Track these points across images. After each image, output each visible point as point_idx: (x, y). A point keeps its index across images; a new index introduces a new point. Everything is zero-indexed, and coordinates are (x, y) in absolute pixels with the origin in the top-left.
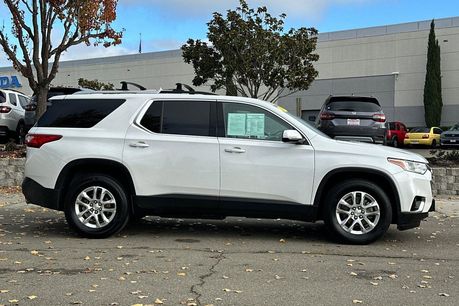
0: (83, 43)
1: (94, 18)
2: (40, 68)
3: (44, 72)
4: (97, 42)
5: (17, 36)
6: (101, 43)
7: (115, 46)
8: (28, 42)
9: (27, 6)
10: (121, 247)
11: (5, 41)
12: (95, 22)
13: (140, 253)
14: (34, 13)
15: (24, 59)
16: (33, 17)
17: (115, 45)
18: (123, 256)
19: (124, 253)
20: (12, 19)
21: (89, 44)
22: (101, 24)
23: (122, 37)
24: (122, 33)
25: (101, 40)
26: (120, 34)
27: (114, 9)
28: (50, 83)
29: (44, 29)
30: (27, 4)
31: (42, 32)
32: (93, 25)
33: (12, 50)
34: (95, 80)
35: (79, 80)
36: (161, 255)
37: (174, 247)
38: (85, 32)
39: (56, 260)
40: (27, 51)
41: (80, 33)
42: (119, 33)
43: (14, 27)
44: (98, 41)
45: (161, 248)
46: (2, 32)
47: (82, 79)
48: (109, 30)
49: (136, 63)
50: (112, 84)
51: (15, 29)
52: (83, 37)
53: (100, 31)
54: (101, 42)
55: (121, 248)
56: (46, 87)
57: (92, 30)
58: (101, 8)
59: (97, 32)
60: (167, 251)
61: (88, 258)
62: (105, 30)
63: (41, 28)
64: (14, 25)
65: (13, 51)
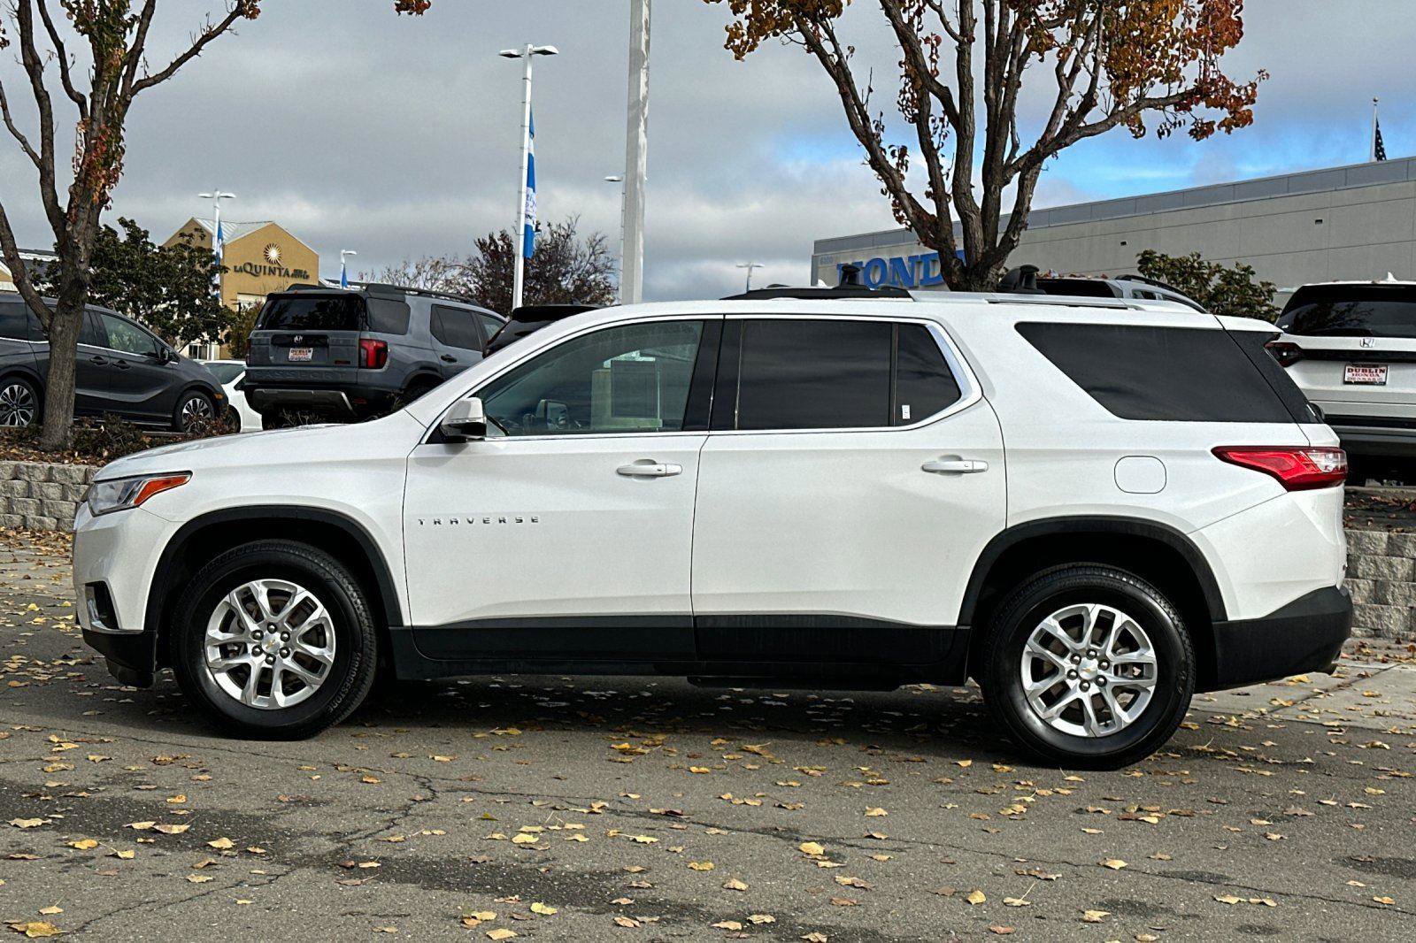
0: (1121, 130)
1: (1161, 42)
2: (974, 216)
3: (984, 228)
4: (1168, 123)
5: (914, 119)
6: (1180, 125)
7: (1229, 133)
8: (945, 136)
9: (942, 18)
10: (1118, 864)
11: (873, 135)
12: (1162, 57)
13: (1183, 901)
14: (961, 38)
15: (931, 190)
16: (959, 52)
17: (1229, 131)
18: (1111, 905)
19: (1121, 892)
20: (900, 64)
21: (1140, 130)
22: (1184, 60)
23: (1253, 102)
24: (1254, 86)
25: (1181, 116)
26: (1250, 92)
27: (1238, 7)
28: (1005, 265)
29: (994, 91)
30: (940, 13)
31: (987, 98)
32: (1155, 67)
33: (893, 162)
34: (1192, 256)
35: (1139, 258)
36: (1262, 921)
37: (1328, 890)
38: (1127, 92)
39: (866, 890)
40: (941, 163)
41: (1112, 96)
42: (1246, 88)
43: (907, 89)
44: (1173, 121)
45: (1273, 888)
46: (865, 108)
47: (1151, 253)
48: (1213, 80)
49: (1346, 195)
50: (1249, 267)
51: (908, 95)
52: (1121, 108)
53: (1180, 86)
54: (1180, 123)
55: (1117, 868)
56: (990, 276)
57: (1152, 84)
58: (1186, 6)
59: (1170, 88)
60: (1295, 903)
61: (978, 897)
62: (1196, 81)
63: (984, 88)
64: (906, 84)
65: (894, 166)
